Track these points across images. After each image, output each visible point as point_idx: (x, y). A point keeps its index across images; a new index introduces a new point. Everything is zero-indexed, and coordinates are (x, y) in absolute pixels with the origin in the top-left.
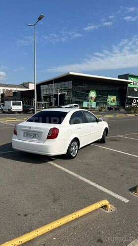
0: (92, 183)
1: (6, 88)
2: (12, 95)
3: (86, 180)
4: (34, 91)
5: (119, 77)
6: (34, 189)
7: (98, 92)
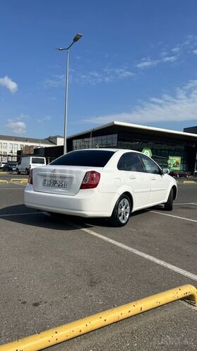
0: (158, 261)
1: (25, 144)
2: (32, 153)
3: (147, 256)
4: (62, 147)
5: (186, 130)
6: (56, 263)
7: (154, 152)
